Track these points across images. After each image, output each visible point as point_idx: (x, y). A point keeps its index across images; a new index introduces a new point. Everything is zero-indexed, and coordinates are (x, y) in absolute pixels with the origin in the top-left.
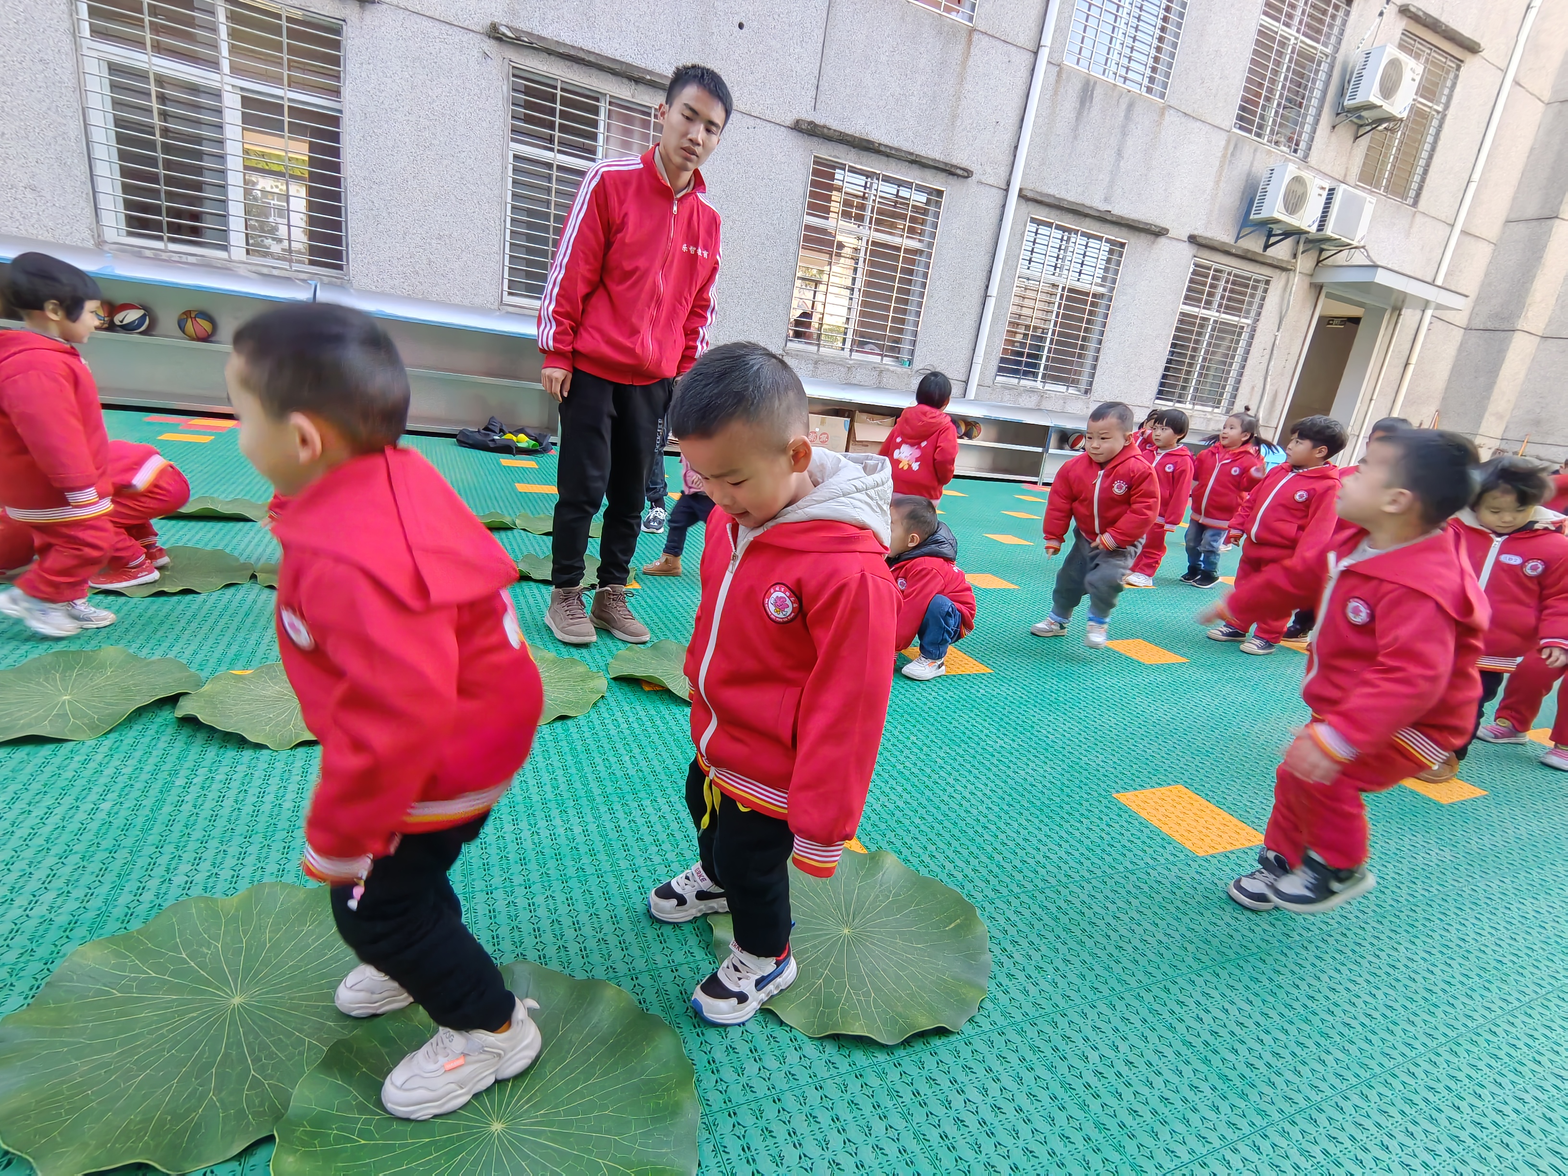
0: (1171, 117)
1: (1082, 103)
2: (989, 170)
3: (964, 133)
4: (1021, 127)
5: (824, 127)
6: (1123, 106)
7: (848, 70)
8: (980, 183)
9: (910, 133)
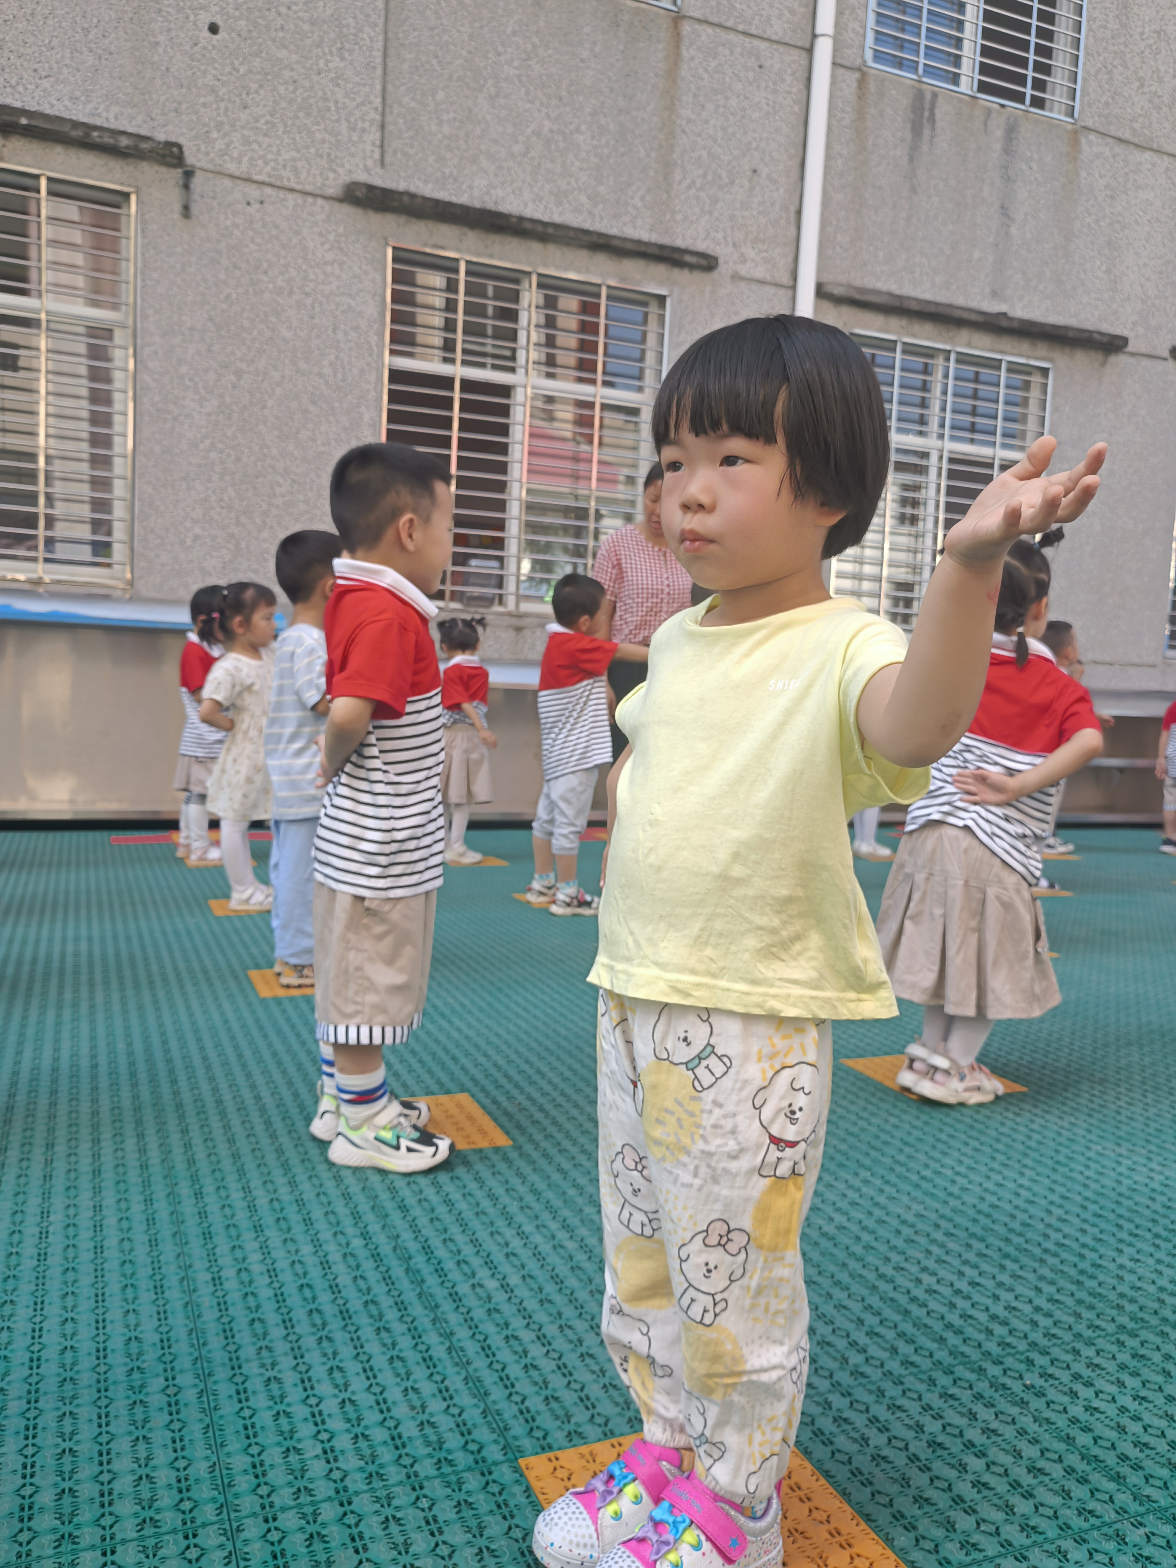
0: (1091, 146)
1: (917, 130)
2: (751, 253)
3: (692, 192)
4: (802, 178)
5: (407, 193)
6: (999, 133)
7: (441, 95)
8: (736, 277)
9: (583, 199)
